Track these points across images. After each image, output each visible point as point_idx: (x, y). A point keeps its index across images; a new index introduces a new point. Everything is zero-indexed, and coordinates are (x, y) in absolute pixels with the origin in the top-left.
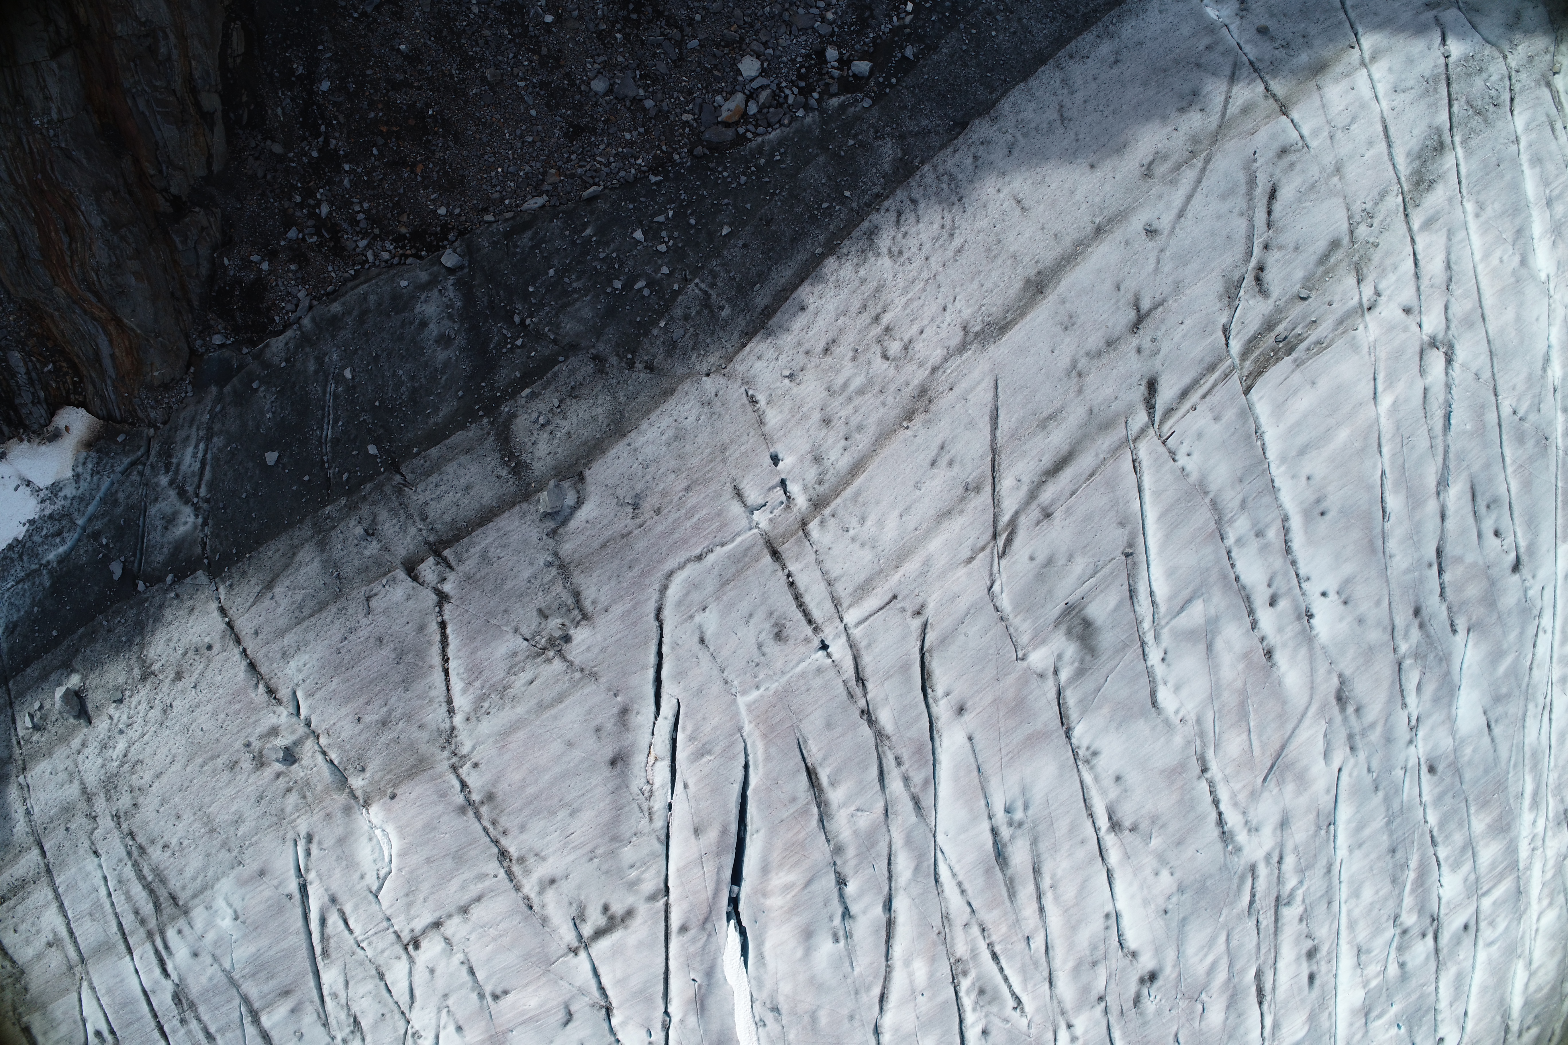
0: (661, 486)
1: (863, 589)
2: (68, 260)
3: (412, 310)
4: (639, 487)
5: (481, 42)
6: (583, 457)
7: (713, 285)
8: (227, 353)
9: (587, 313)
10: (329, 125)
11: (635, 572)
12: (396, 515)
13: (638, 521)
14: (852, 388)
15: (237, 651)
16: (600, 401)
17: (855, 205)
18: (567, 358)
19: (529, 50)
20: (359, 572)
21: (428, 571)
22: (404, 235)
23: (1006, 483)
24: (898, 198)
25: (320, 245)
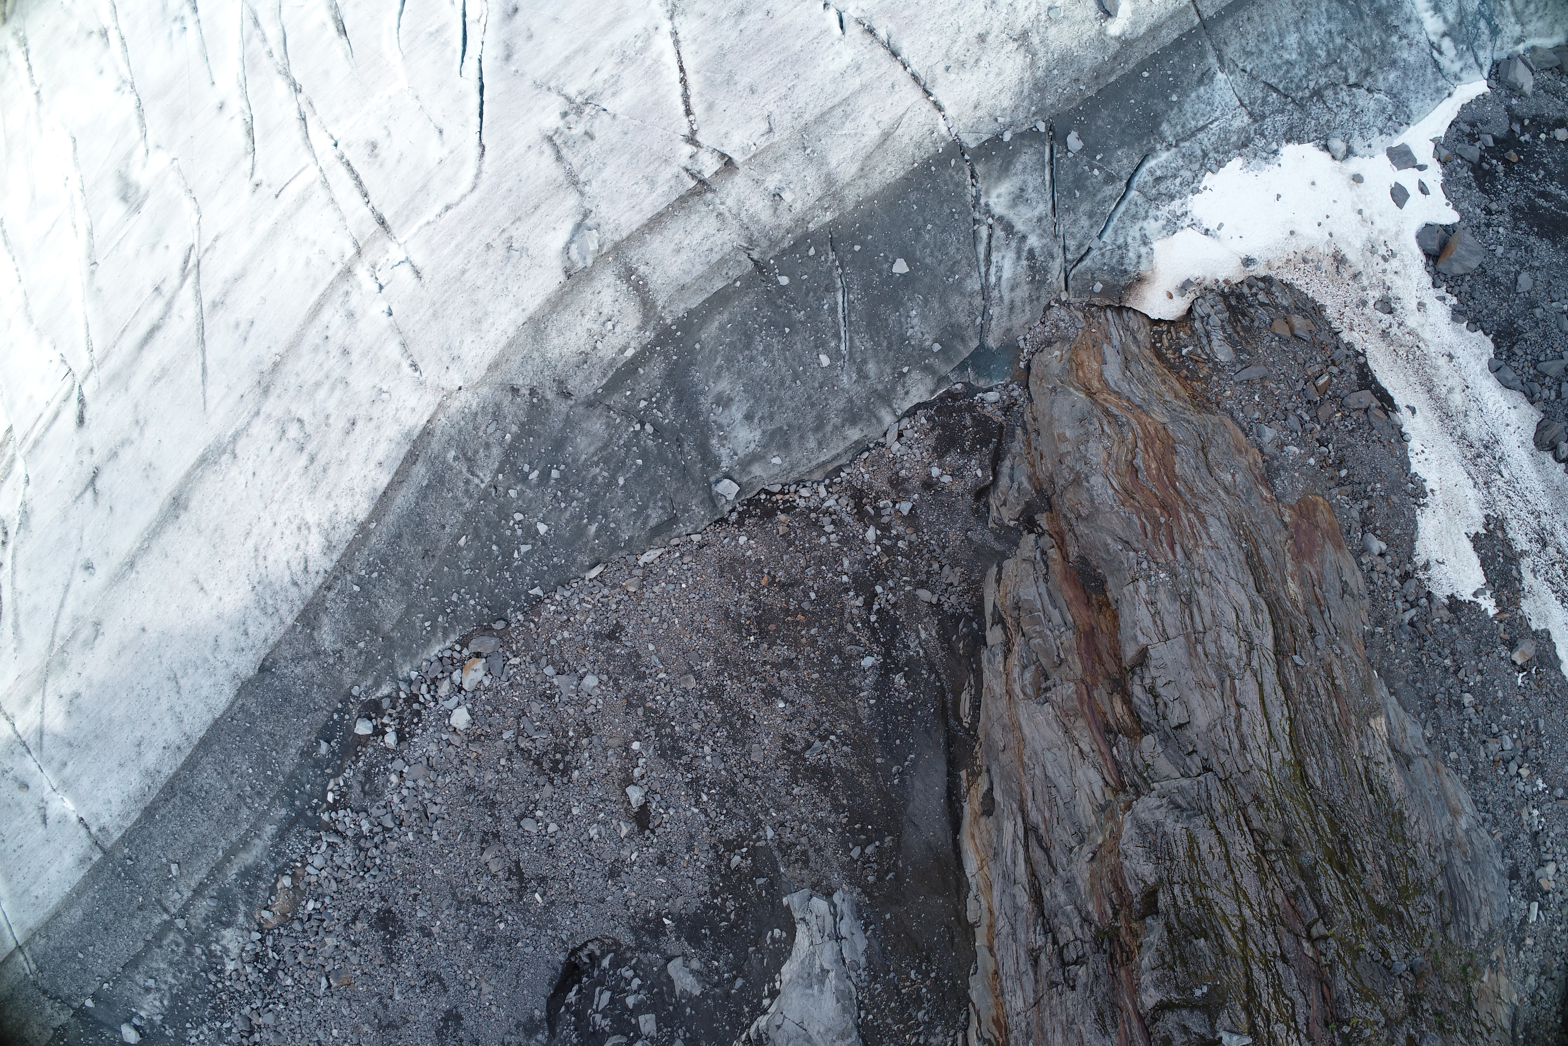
0: (489, 272)
1: (303, 200)
2: (1140, 444)
3: (764, 432)
4: (509, 269)
5: (701, 716)
6: (567, 293)
7: (467, 482)
8: (982, 383)
9: (582, 442)
10: (866, 622)
11: (505, 187)
12: (751, 217)
13: (506, 235)
14: (326, 387)
15: (915, 67)
16: (557, 351)
17: (349, 577)
18: (595, 393)
19: (656, 711)
20: (784, 156)
21: (709, 164)
22: (783, 512)
23: (190, 312)
24: (310, 586)
25: (877, 499)
